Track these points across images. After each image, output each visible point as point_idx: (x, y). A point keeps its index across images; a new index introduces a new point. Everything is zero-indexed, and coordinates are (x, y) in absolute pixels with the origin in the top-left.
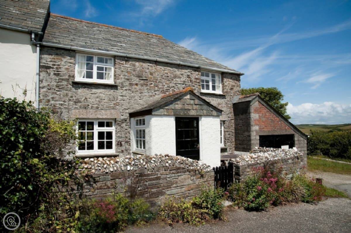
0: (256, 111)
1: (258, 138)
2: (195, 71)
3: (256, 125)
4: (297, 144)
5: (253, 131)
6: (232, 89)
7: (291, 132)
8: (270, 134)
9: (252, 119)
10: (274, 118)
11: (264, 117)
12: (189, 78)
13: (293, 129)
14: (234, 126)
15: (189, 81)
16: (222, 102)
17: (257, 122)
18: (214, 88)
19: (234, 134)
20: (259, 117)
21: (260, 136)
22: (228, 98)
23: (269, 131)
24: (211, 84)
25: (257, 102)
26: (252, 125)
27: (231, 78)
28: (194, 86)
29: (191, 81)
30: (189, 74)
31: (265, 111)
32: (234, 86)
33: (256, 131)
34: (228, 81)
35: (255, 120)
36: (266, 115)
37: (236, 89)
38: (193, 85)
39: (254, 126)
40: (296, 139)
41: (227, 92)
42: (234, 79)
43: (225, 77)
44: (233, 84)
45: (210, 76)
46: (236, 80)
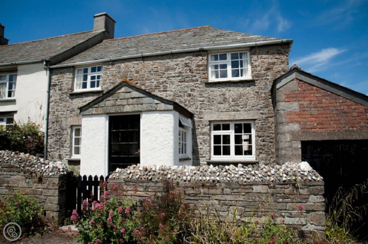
0: (291, 97)
1: (297, 145)
5: (284, 134)
6: (268, 69)
11: (316, 107)
12: (188, 66)
15: (188, 71)
17: (294, 116)
21: (303, 143)
22: (260, 84)
24: (229, 69)
28: (195, 76)
29: (190, 70)
30: (187, 62)
33: (292, 133)
35: (289, 114)
36: (321, 103)
37: (278, 68)
38: (194, 74)
42: (273, 54)
43: (254, 54)
44: (270, 61)
45: (229, 56)
46: (278, 54)
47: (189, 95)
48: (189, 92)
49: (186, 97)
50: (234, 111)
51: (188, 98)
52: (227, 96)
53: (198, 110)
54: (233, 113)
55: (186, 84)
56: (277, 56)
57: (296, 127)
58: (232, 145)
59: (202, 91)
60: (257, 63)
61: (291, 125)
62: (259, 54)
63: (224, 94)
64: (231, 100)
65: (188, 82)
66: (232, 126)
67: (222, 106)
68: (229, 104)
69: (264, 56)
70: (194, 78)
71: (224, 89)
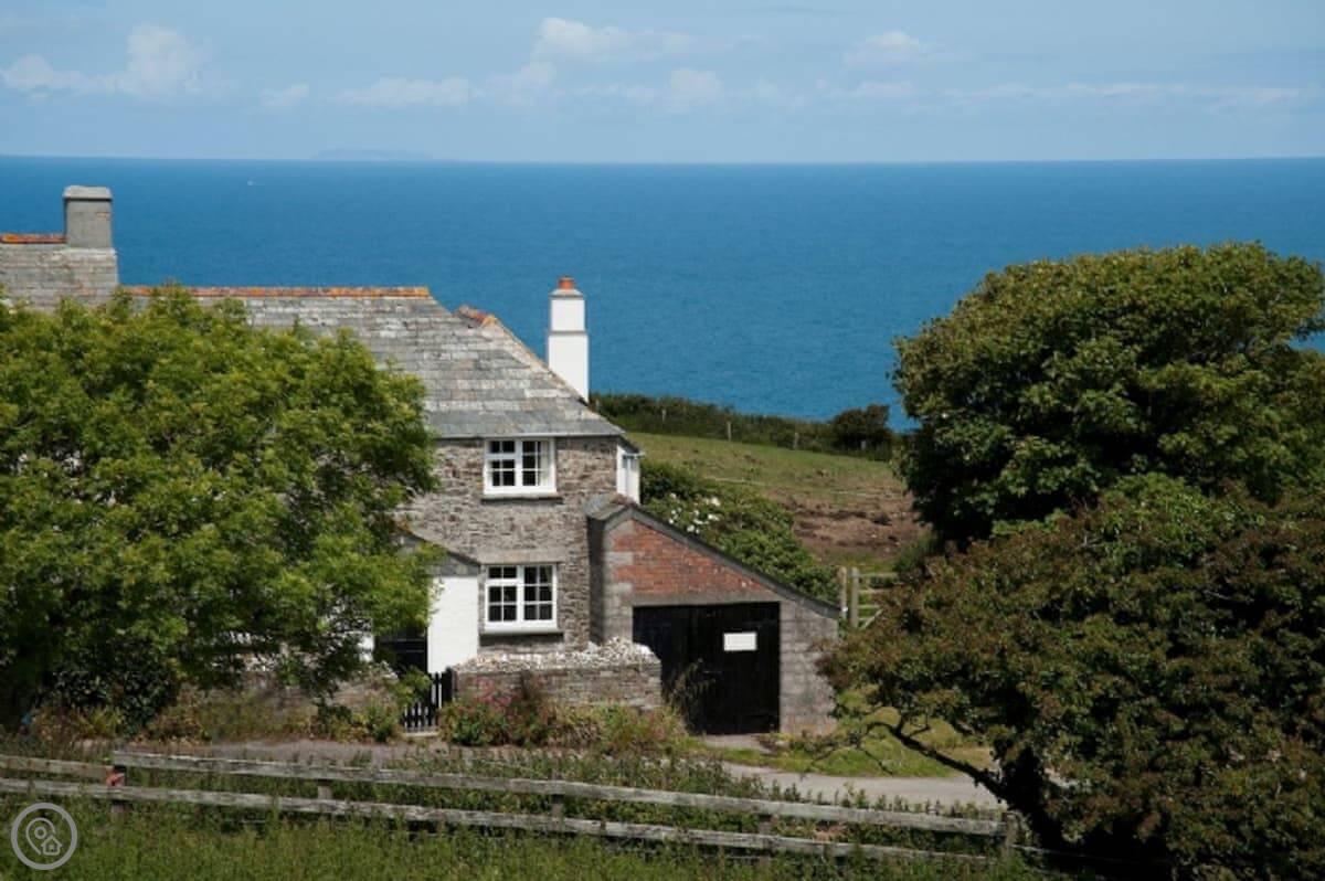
0: (624, 544)
1: (629, 612)
2: (469, 446)
3: (623, 579)
4: (789, 631)
5: (611, 596)
6: (583, 477)
7: (767, 594)
8: (675, 602)
9: (610, 566)
10: (694, 558)
11: (654, 559)
12: (450, 465)
13: (772, 586)
14: (588, 576)
15: (450, 475)
16: (547, 515)
17: (626, 572)
18: (529, 479)
19: (588, 597)
20: (636, 558)
21: (637, 610)
22: (570, 503)
23: (670, 596)
24: (519, 470)
25: (630, 523)
26: (609, 582)
27: (585, 448)
28: (463, 484)
29: (454, 473)
30: (449, 456)
31: (657, 542)
32: (594, 468)
33: (624, 598)
34: (575, 456)
35: (620, 569)
36: (660, 553)
37: (597, 475)
38: (461, 481)
39: (617, 582)
40: (786, 615)
41: (568, 487)
42: (593, 450)
43: (563, 448)
44: (590, 463)
45: (519, 448)
46: (603, 451)
47: (453, 519)
48: (453, 513)
49: (446, 523)
50: (528, 547)
51: (453, 523)
52: (516, 522)
53: (468, 545)
54: (525, 551)
55: (448, 498)
56: (600, 455)
57: (627, 587)
58: (520, 603)
59: (476, 512)
60: (566, 466)
61: (621, 584)
62: (571, 448)
63: (511, 519)
64: (522, 529)
65: (450, 494)
66: (520, 572)
67: (508, 538)
68: (520, 536)
69: (579, 453)
70: (462, 488)
71: (512, 510)
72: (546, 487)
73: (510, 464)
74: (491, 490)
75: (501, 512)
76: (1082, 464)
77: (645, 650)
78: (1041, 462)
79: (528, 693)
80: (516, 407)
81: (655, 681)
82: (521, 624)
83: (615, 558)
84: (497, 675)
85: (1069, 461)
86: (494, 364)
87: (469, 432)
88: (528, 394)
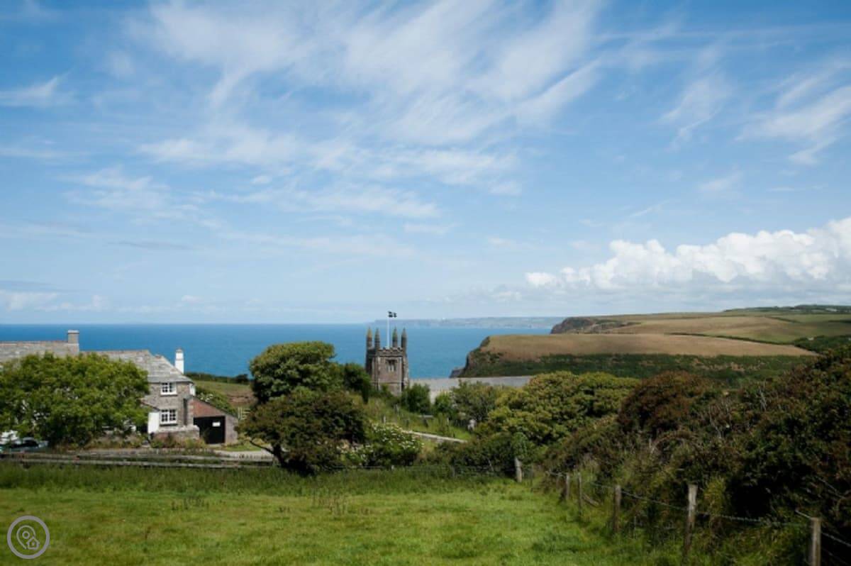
1: (193, 418)
2: (158, 384)
4: (227, 422)
5: (189, 415)
6: (182, 390)
7: (223, 414)
8: (203, 416)
9: (189, 409)
10: (207, 407)
12: (153, 388)
13: (224, 412)
14: (183, 411)
15: (153, 391)
16: (175, 399)
17: (192, 410)
18: (171, 391)
19: (184, 416)
20: (194, 407)
21: (195, 418)
22: (180, 396)
24: (168, 389)
25: (193, 400)
26: (188, 412)
27: (183, 384)
28: (156, 392)
30: (153, 386)
31: (199, 404)
33: (192, 416)
34: (181, 386)
36: (199, 406)
37: (186, 390)
40: (227, 418)
41: (179, 392)
42: (185, 384)
43: (178, 384)
44: (184, 387)
45: (169, 384)
46: (187, 385)
47: (154, 400)
49: (152, 401)
50: (170, 406)
52: (168, 400)
53: (157, 406)
55: (153, 396)
58: (168, 417)
59: (159, 398)
60: (179, 388)
61: (191, 413)
62: (180, 384)
65: (153, 394)
66: (169, 411)
67: (166, 404)
68: (169, 403)
71: (167, 398)
72: (174, 392)
73: (166, 388)
74: (163, 393)
75: (164, 398)
76: (288, 385)
77: (196, 427)
78: (279, 385)
79: (170, 436)
80: (168, 376)
81: (198, 433)
82: (169, 422)
83: (190, 407)
84: (163, 433)
85: (285, 384)
86: (164, 366)
87: (158, 381)
88: (171, 373)
